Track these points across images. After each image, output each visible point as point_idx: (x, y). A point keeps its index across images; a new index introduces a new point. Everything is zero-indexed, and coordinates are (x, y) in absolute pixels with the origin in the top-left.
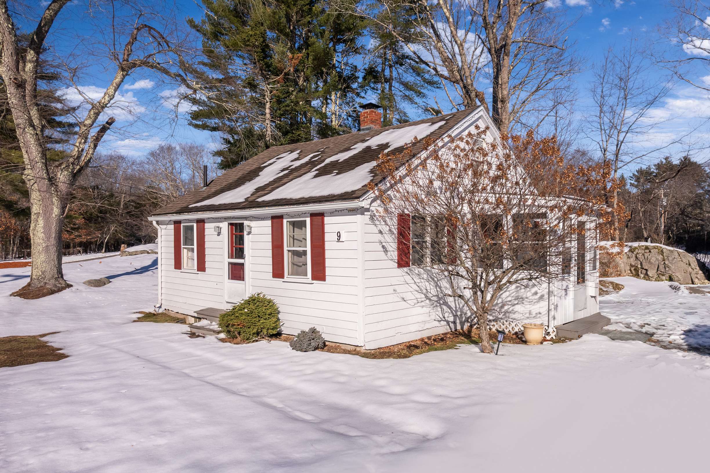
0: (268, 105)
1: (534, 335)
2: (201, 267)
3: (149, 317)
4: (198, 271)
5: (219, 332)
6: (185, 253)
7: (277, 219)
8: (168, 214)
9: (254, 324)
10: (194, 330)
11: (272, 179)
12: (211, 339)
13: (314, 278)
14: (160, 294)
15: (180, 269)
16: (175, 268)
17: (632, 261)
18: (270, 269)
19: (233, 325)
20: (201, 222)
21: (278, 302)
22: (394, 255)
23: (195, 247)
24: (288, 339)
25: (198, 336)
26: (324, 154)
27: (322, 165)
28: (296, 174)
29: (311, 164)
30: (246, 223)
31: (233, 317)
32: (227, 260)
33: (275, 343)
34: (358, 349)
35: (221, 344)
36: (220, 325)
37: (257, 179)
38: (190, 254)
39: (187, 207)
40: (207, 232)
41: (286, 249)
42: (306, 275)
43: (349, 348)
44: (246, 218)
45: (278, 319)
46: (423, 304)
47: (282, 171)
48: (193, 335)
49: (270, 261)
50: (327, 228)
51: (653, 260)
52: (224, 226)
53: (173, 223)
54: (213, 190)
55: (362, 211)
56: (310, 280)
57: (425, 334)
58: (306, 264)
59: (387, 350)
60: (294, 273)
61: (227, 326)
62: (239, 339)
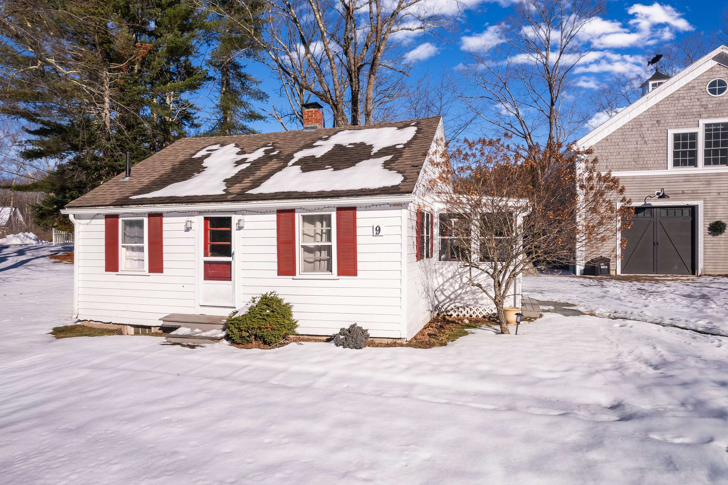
0: (107, 94)
2: (156, 267)
4: (149, 272)
6: (125, 252)
7: (285, 214)
8: (98, 206)
11: (235, 172)
13: (339, 274)
14: (75, 303)
15: (116, 270)
16: (106, 270)
18: (273, 266)
20: (156, 216)
23: (146, 244)
26: (281, 149)
27: (295, 160)
29: (276, 158)
30: (235, 218)
32: (202, 259)
38: (135, 253)
39: (127, 198)
40: (167, 227)
41: (299, 245)
42: (330, 271)
44: (235, 212)
47: (239, 163)
49: (273, 257)
50: (360, 222)
52: (198, 223)
53: (104, 217)
55: (407, 205)
56: (336, 276)
58: (330, 259)
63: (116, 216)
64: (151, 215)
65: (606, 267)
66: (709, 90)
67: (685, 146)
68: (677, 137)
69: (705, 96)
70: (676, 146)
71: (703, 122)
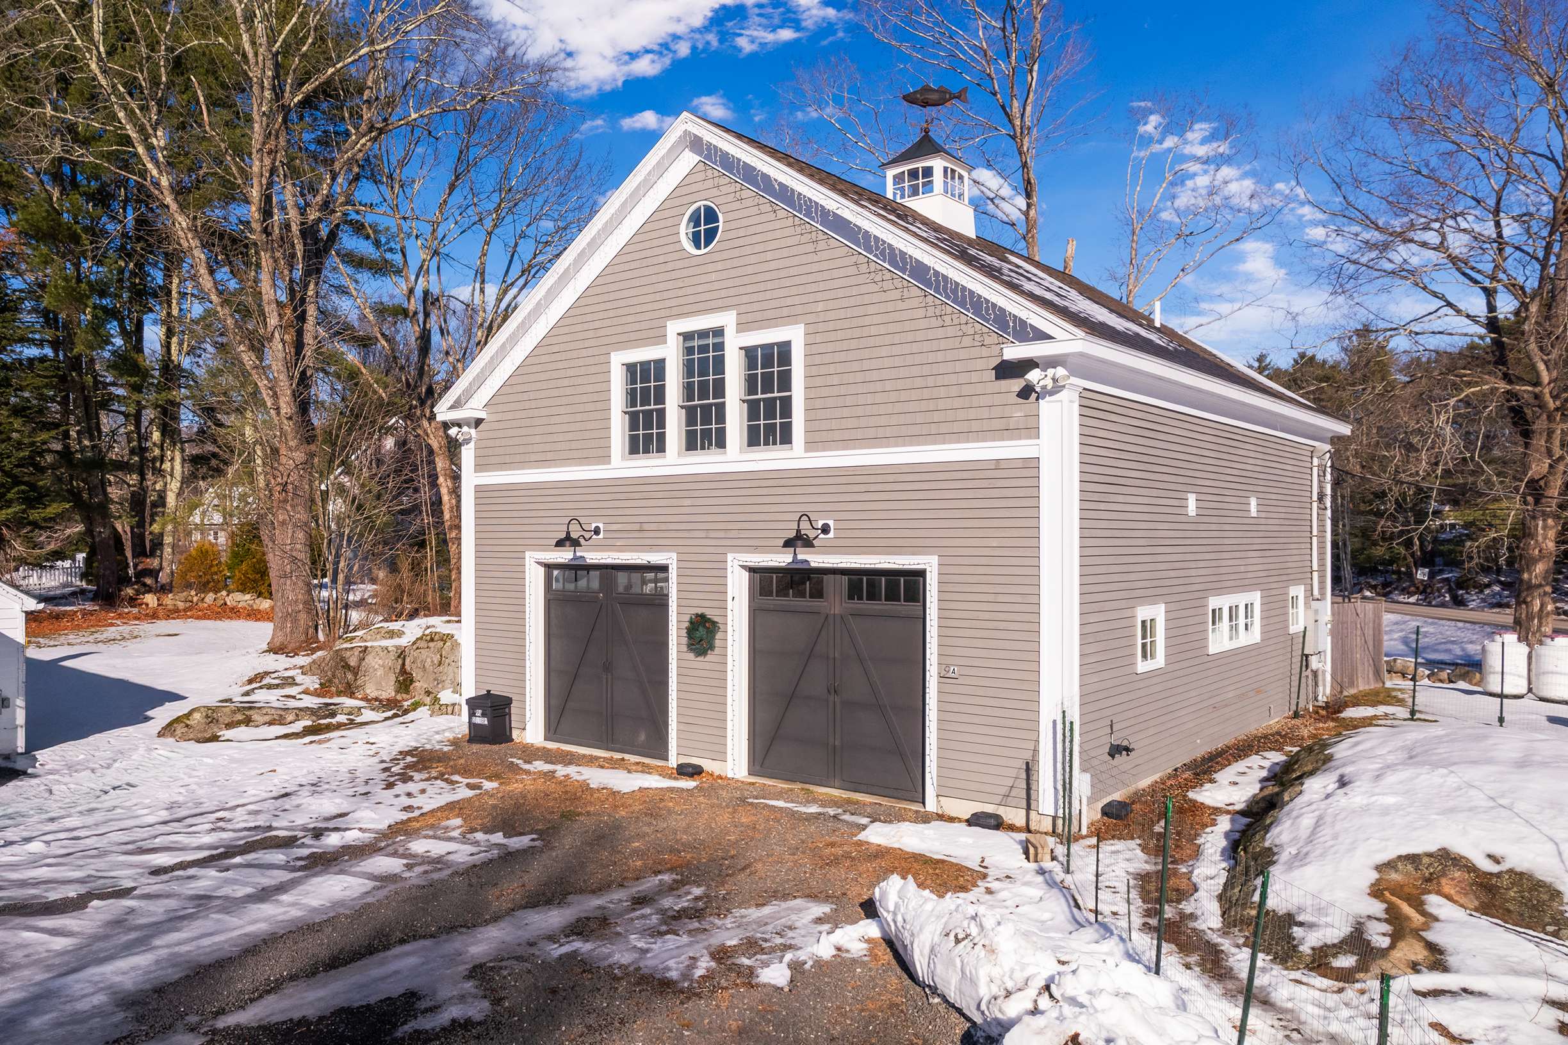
67: (645, 397)
69: (681, 255)
70: (630, 397)
71: (675, 328)
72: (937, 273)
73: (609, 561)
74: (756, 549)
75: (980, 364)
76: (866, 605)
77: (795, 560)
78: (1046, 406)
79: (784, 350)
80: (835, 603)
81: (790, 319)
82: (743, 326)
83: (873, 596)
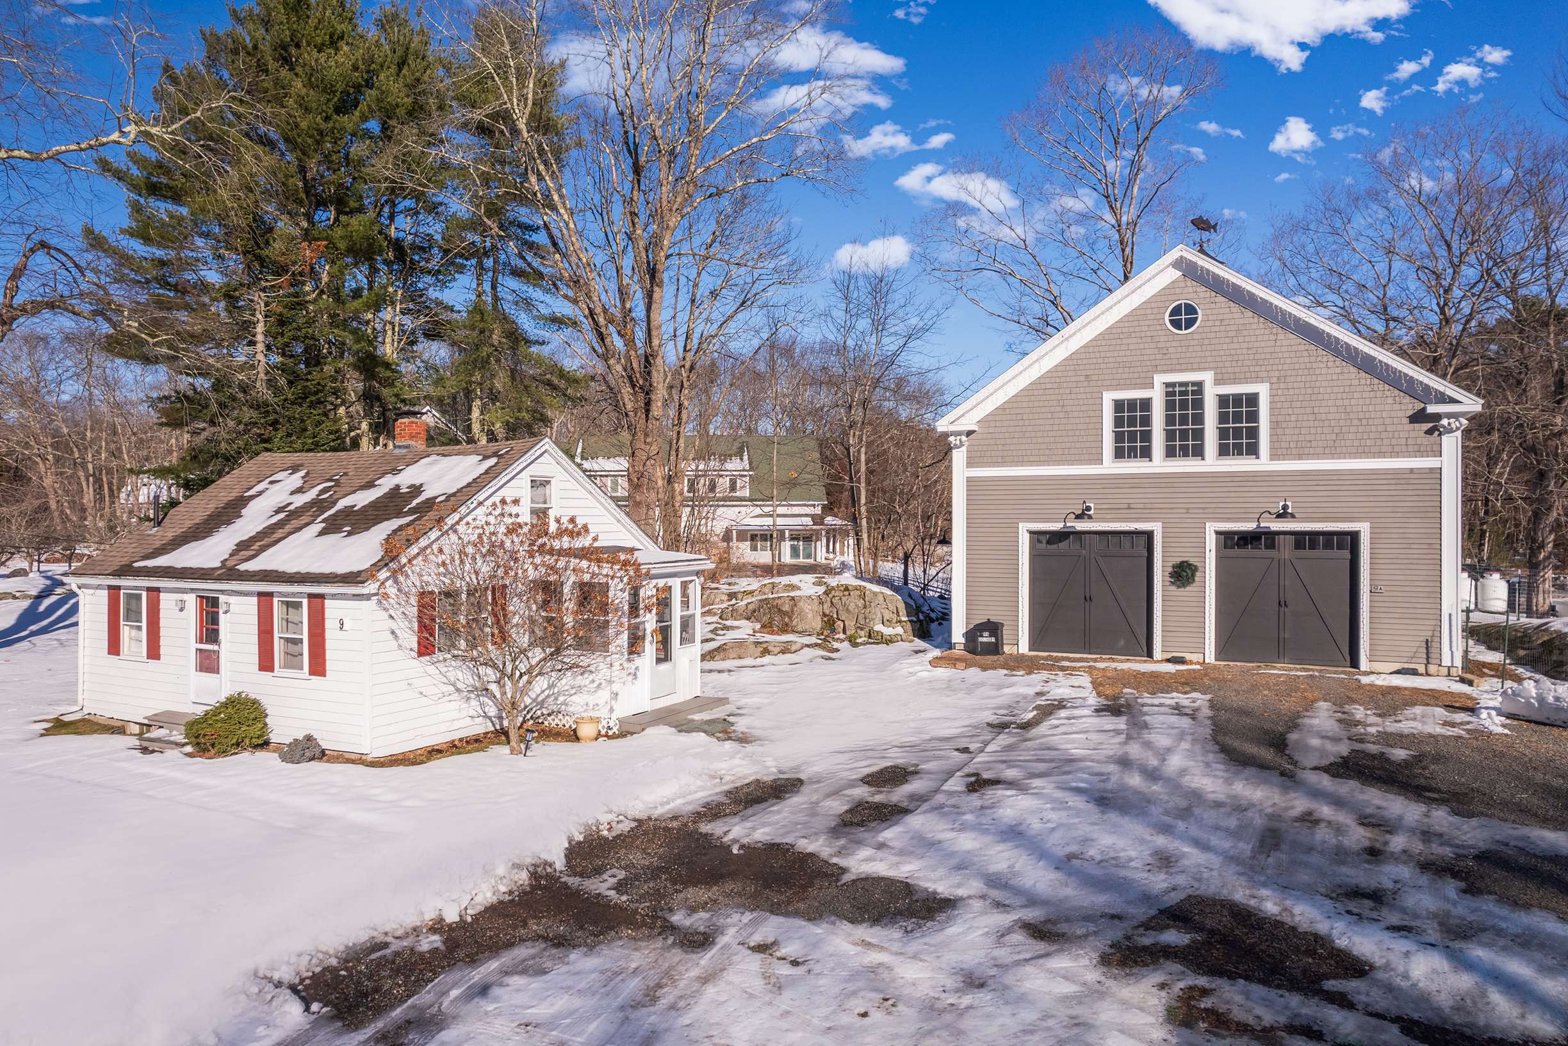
0: (260, 328)
1: (586, 731)
2: (154, 652)
3: (59, 726)
4: (147, 658)
5: (184, 745)
6: (126, 632)
7: (265, 598)
9: (233, 733)
10: (145, 744)
11: (260, 528)
12: (173, 754)
13: (311, 674)
14: (80, 692)
15: (118, 654)
16: (110, 654)
17: (827, 608)
18: (255, 659)
19: (205, 735)
20: (154, 591)
21: (267, 703)
22: (413, 641)
23: (144, 624)
24: (279, 748)
25: (153, 751)
26: (339, 486)
27: (332, 511)
28: (295, 523)
29: (318, 506)
30: (223, 598)
31: (204, 725)
32: (194, 645)
33: (261, 755)
34: (364, 757)
35: (188, 759)
36: (187, 736)
37: (239, 524)
38: (134, 632)
39: (130, 566)
40: (163, 605)
41: (276, 635)
42: (302, 669)
43: (353, 757)
44: (222, 592)
45: (266, 724)
46: (450, 698)
47: (277, 512)
48: (145, 750)
49: (255, 649)
50: (328, 613)
51: (852, 607)
52: (191, 600)
53: (107, 588)
54: (170, 535)
55: (368, 597)
56: (307, 676)
57: (456, 736)
58: (301, 655)
59: (401, 757)
60: (287, 666)
61: (197, 737)
62: (213, 752)
63: (119, 588)
64: (149, 589)
65: (993, 640)
66: (1171, 322)
67: (1132, 422)
68: (1119, 405)
69: (1163, 333)
70: (1118, 422)
71: (1160, 379)
72: (1380, 362)
73: (1100, 528)
74: (1229, 520)
75: (1400, 414)
76: (1307, 553)
77: (1258, 526)
78: (1445, 439)
79: (1253, 399)
80: (1286, 552)
81: (1258, 379)
82: (1218, 382)
83: (1313, 546)
